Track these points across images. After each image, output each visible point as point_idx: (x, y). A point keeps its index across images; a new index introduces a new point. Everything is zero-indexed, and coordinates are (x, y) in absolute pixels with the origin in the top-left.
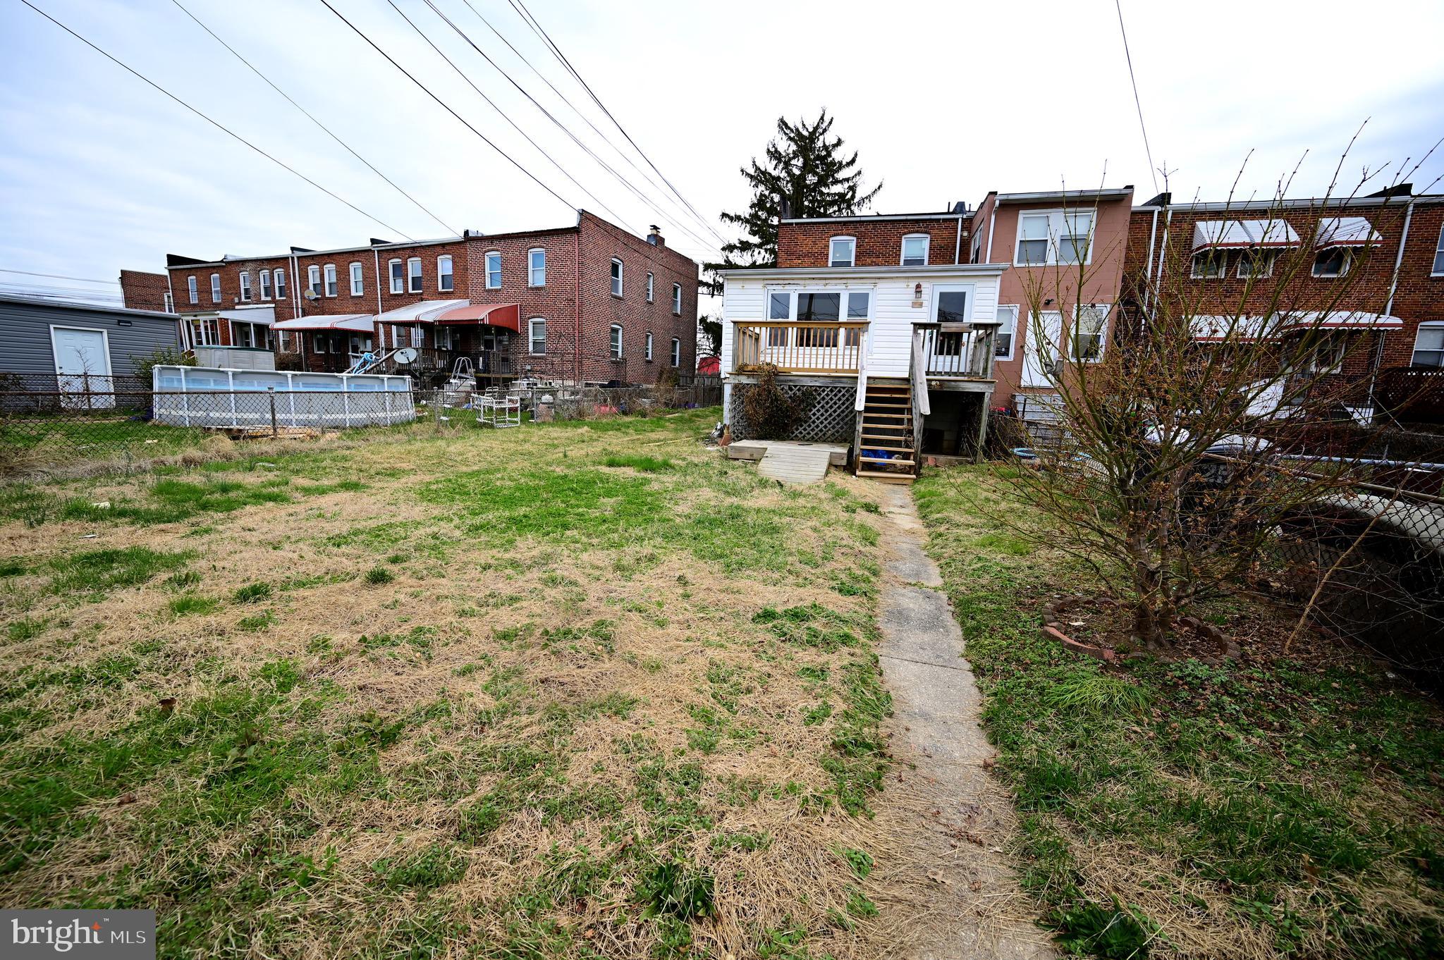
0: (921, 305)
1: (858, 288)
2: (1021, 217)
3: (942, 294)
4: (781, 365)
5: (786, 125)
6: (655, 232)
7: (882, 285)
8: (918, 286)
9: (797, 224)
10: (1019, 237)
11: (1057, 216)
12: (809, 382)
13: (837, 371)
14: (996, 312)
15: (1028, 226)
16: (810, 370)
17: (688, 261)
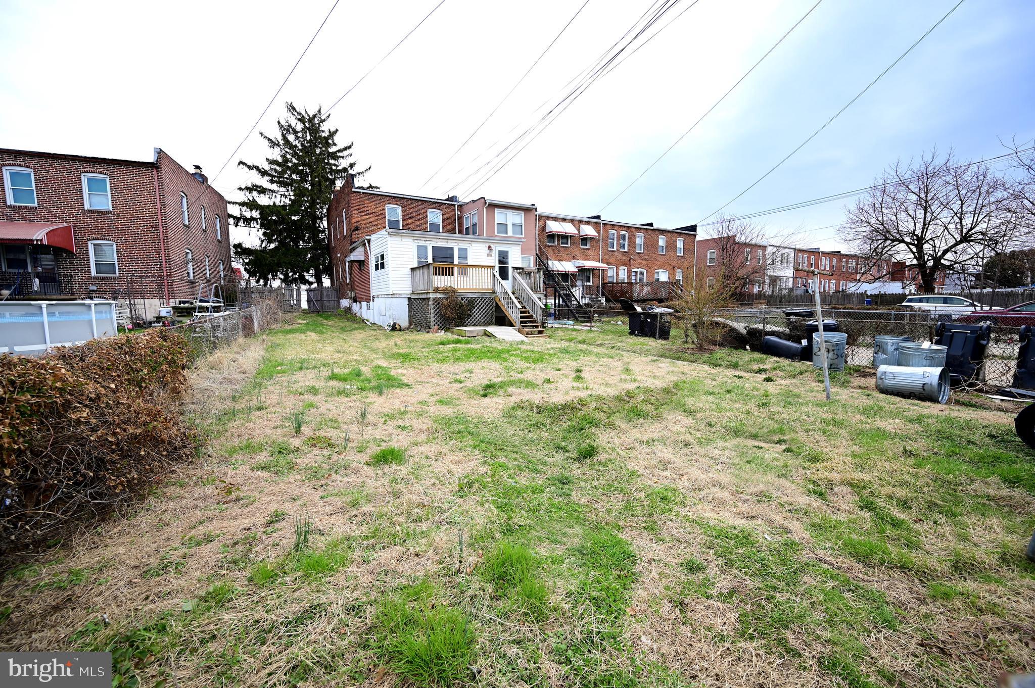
0: (491, 256)
1: (463, 245)
2: (496, 211)
3: (500, 251)
4: (456, 287)
5: (294, 109)
6: (198, 171)
7: (474, 244)
8: (490, 247)
9: (363, 193)
10: (496, 222)
11: (510, 213)
12: (470, 296)
13: (483, 290)
14: (521, 259)
15: (500, 216)
16: (470, 289)
17: (221, 197)
